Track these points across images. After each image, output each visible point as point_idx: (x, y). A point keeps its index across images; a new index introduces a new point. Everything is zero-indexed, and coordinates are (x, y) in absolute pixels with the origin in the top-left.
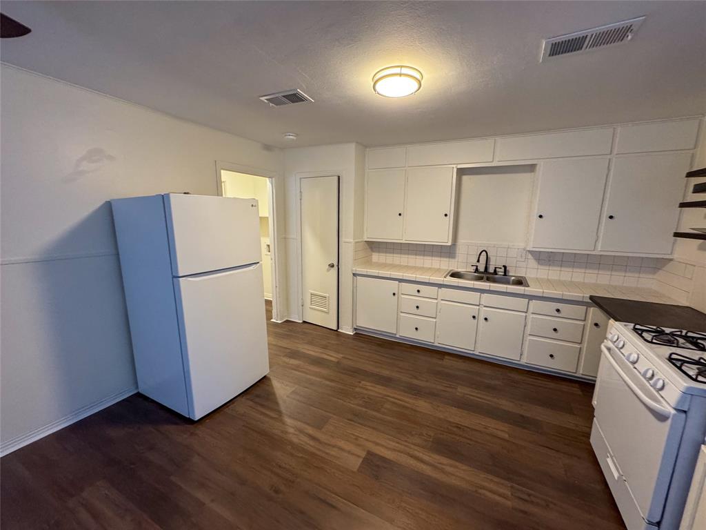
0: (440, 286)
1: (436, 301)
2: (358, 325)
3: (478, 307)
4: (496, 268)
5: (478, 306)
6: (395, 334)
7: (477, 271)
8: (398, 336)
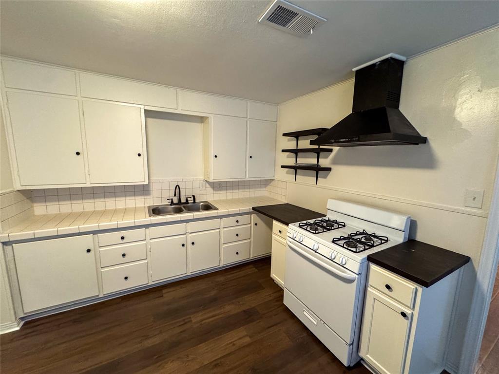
0: (147, 226)
1: (144, 242)
2: (26, 312)
3: (185, 236)
4: (187, 198)
5: (185, 234)
6: (98, 296)
7: (172, 203)
8: (101, 296)
